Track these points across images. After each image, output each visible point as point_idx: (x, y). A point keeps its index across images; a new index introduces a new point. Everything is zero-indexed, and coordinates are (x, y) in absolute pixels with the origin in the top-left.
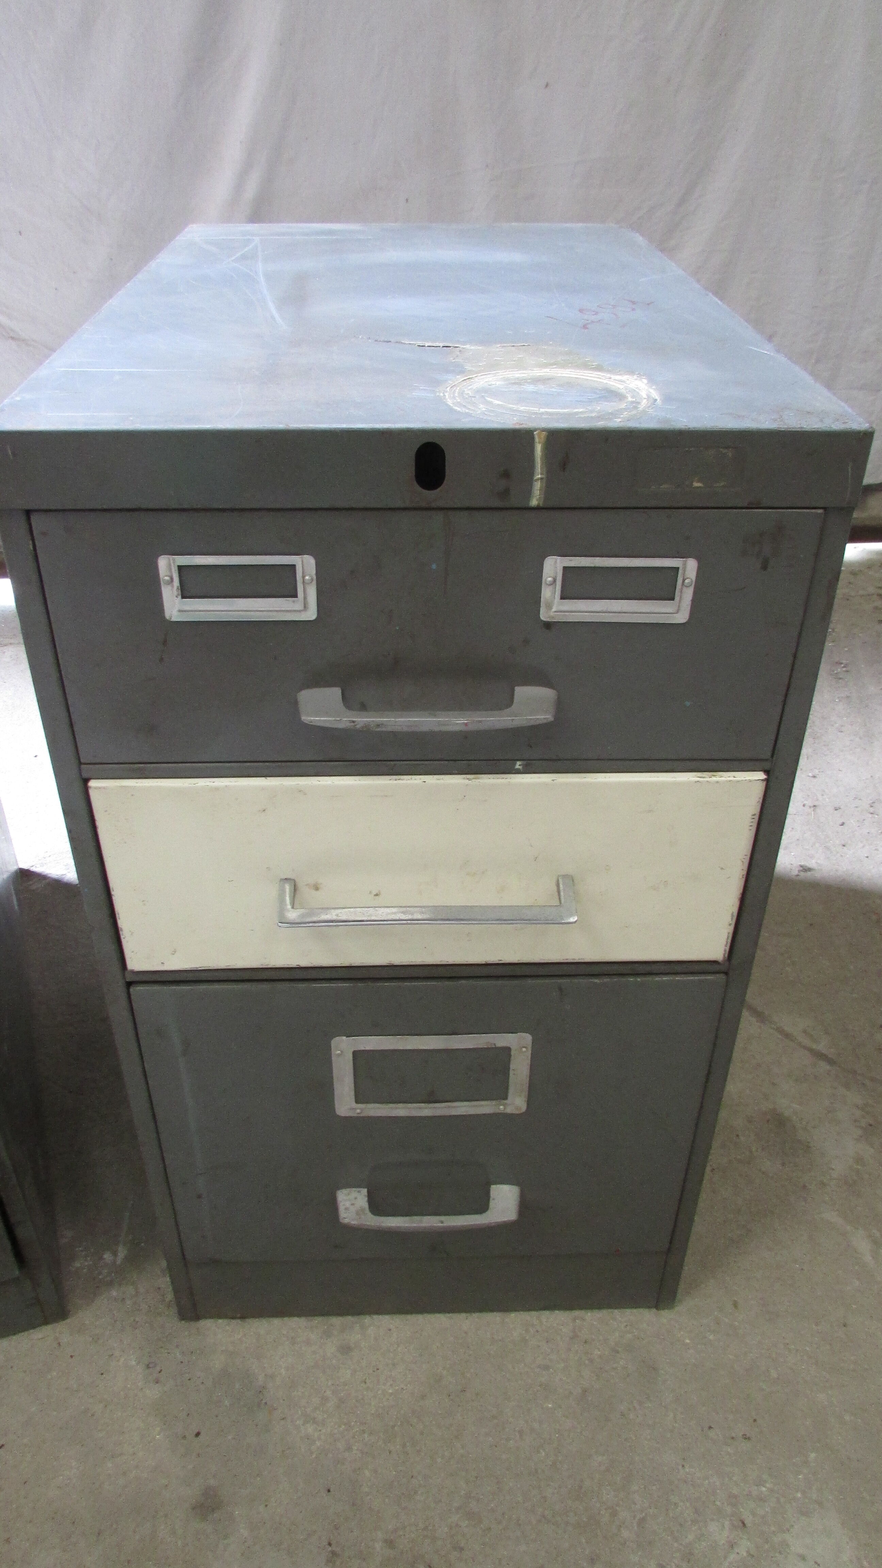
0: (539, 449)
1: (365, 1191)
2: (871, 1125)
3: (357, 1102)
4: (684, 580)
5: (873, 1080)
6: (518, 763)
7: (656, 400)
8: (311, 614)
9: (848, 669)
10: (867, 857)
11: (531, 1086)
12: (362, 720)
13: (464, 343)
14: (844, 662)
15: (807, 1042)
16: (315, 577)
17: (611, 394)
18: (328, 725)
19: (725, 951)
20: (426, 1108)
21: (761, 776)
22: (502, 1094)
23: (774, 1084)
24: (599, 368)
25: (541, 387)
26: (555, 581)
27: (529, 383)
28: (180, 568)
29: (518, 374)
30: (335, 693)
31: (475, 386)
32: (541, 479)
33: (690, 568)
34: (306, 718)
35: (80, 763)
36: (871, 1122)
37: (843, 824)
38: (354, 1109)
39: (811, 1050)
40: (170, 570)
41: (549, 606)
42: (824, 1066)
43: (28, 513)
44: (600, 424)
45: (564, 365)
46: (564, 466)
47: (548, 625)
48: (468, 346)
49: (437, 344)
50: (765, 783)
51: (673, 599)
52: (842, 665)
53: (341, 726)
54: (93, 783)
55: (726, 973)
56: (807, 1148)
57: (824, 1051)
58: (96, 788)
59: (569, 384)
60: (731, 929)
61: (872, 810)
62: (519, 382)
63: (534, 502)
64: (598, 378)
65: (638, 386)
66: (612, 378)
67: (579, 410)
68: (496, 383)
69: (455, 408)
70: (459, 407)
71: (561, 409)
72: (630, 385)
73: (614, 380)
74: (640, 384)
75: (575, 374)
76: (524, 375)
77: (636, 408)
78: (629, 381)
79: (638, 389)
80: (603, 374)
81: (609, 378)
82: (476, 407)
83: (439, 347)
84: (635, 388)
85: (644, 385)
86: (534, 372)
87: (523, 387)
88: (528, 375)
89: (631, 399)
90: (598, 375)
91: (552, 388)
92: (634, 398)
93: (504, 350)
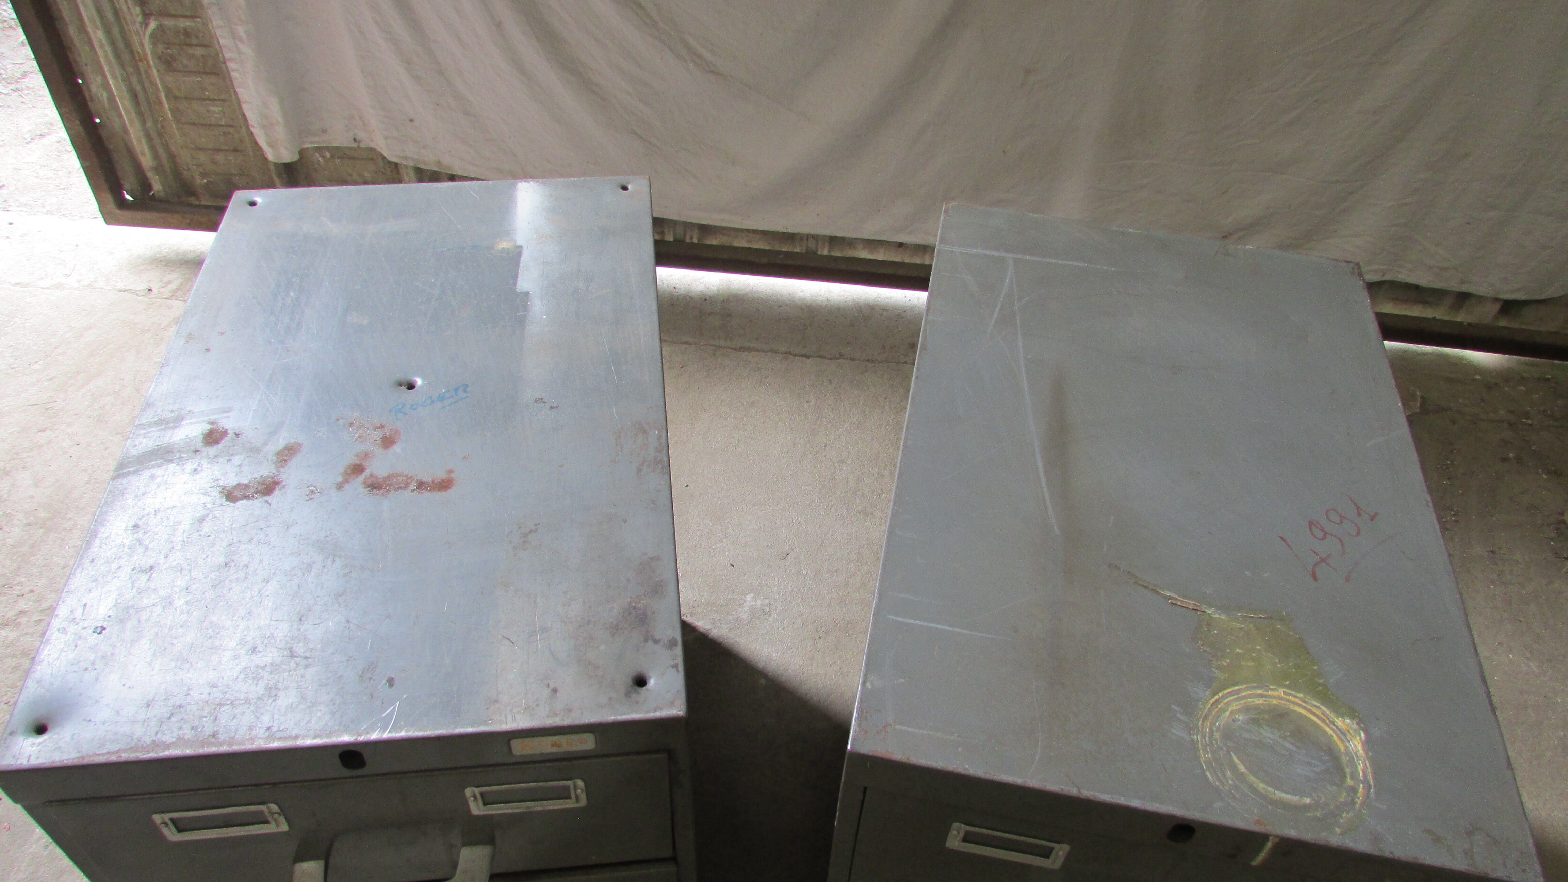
0: (1270, 844)
8: (1056, 867)
16: (1066, 854)
25: (1276, 733)
27: (1267, 723)
28: (967, 831)
31: (1221, 722)
40: (960, 830)
43: (866, 788)
59: (1301, 732)
62: (1259, 716)
63: (1254, 864)
64: (1323, 721)
65: (1355, 746)
66: (1336, 723)
67: (1307, 800)
68: (1239, 716)
69: (1208, 774)
70: (1211, 773)
71: (1293, 794)
72: (1349, 742)
73: (1337, 727)
74: (1358, 743)
75: (1305, 708)
76: (1260, 701)
77: (1353, 803)
78: (1348, 731)
79: (1356, 753)
80: (1328, 712)
81: (1333, 723)
82: (1224, 776)
83: (1189, 608)
84: (1354, 753)
85: (1360, 744)
86: (1270, 693)
87: (1262, 731)
88: (1266, 700)
89: (1349, 782)
90: (1323, 713)
91: (1285, 738)
92: (1352, 778)
93: (1244, 628)
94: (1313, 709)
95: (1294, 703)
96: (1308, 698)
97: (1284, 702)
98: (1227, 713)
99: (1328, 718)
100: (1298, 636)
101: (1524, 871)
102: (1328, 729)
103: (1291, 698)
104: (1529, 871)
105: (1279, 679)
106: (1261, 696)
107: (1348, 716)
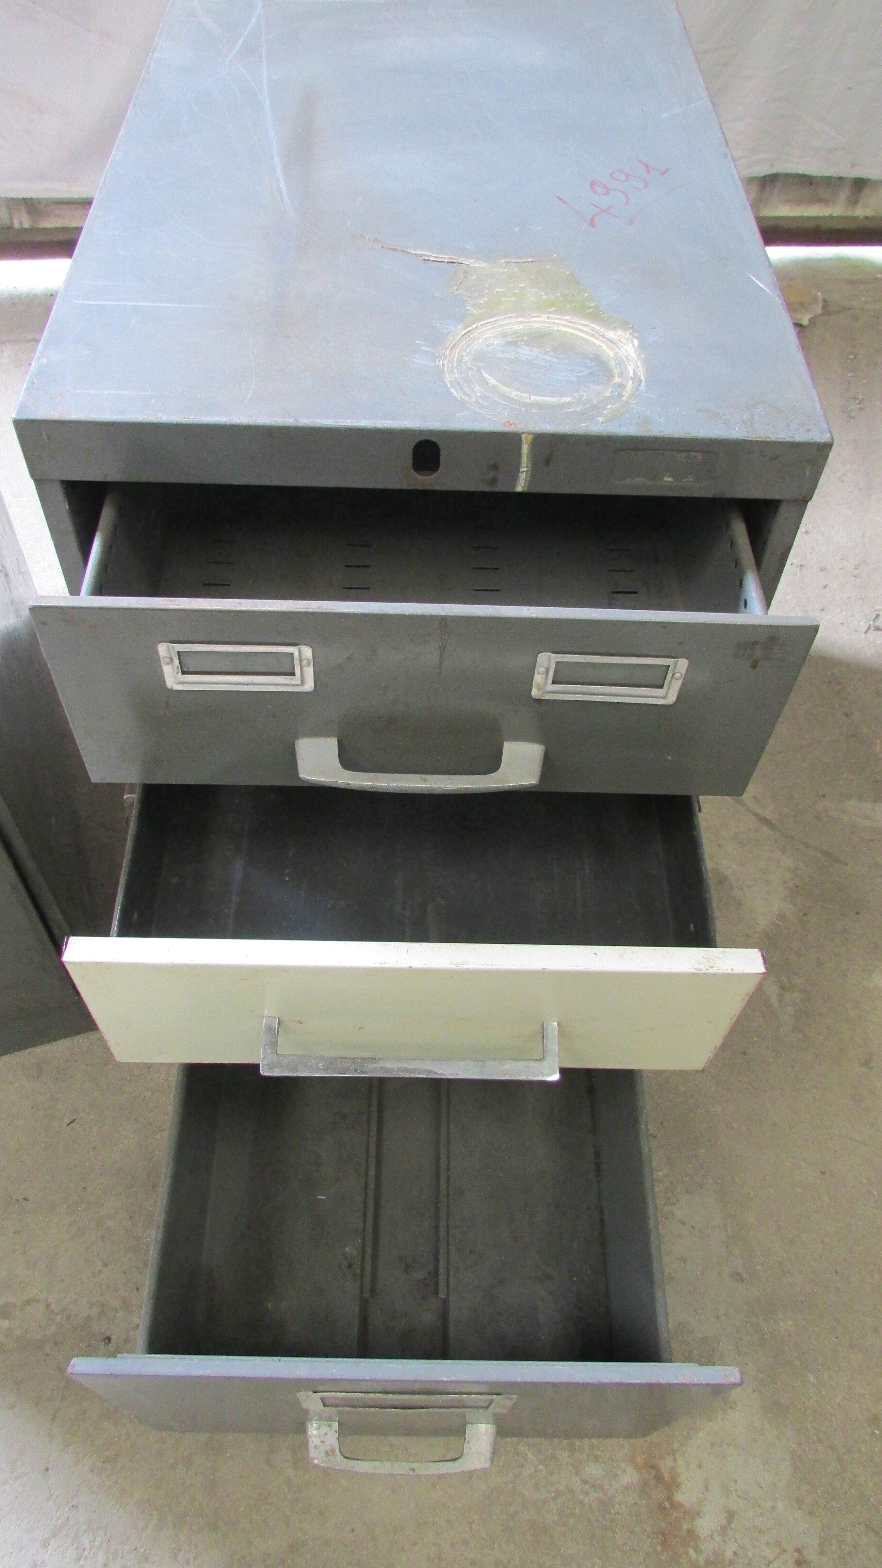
0: (525, 449)
2: (797, 886)
4: (673, 675)
5: (807, 845)
7: (641, 382)
8: (308, 687)
9: (863, 406)
10: (842, 624)
13: (469, 255)
14: (860, 397)
15: (754, 807)
16: (312, 661)
17: (601, 368)
23: (719, 846)
25: (536, 352)
26: (547, 671)
28: (180, 653)
29: (516, 325)
31: (473, 349)
32: (527, 471)
33: (680, 665)
36: (798, 884)
37: (825, 587)
39: (756, 815)
41: (540, 688)
42: (766, 830)
44: (583, 427)
45: (562, 307)
46: (547, 462)
48: (471, 262)
49: (443, 258)
52: (857, 402)
56: (739, 904)
57: (769, 817)
59: (564, 344)
61: (855, 573)
62: (514, 342)
63: (519, 489)
64: (592, 335)
65: (627, 351)
66: (606, 336)
67: (568, 399)
68: (494, 342)
69: (453, 391)
70: (456, 390)
71: (551, 397)
72: (619, 349)
73: (607, 339)
74: (631, 349)
75: (571, 327)
76: (521, 327)
77: (620, 396)
78: (620, 340)
79: (627, 357)
80: (598, 328)
81: (603, 336)
82: (472, 390)
83: (444, 262)
84: (625, 357)
85: (633, 349)
86: (532, 319)
87: (519, 350)
88: (526, 326)
89: (617, 380)
90: (593, 329)
91: (546, 353)
92: (621, 375)
93: (507, 272)
94: (581, 327)
95: (559, 324)
96: (575, 319)
97: (546, 325)
98: (481, 341)
99: (596, 333)
100: (568, 272)
101: (808, 431)
102: (595, 341)
103: (557, 321)
104: (815, 430)
105: (542, 308)
106: (522, 323)
107: (620, 329)
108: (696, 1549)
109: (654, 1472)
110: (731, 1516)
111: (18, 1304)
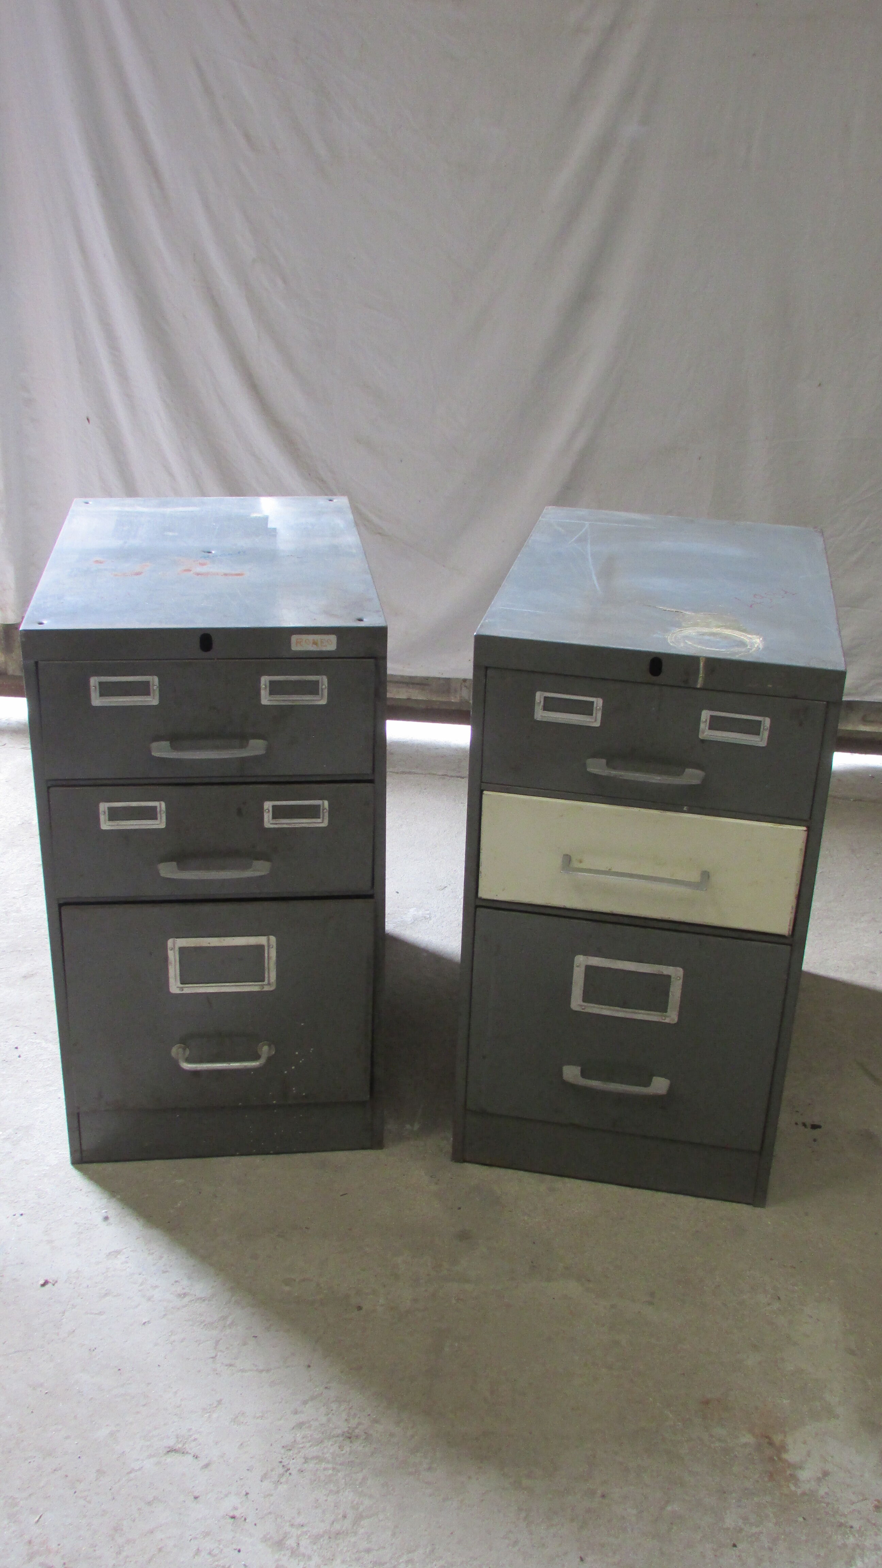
0: (702, 664)
1: (579, 1068)
3: (584, 1001)
4: (764, 727)
6: (685, 807)
7: (759, 649)
8: (597, 724)
11: (681, 1007)
12: (614, 773)
13: (686, 610)
16: (601, 708)
17: (742, 644)
18: (597, 773)
19: (789, 929)
20: (621, 1011)
21: (805, 828)
22: (663, 1008)
24: (744, 631)
25: (712, 638)
26: (706, 720)
27: (708, 635)
28: (545, 698)
29: (706, 630)
30: (604, 761)
31: (683, 634)
32: (702, 677)
33: (767, 722)
34: (588, 770)
35: (482, 782)
38: (581, 1006)
40: (541, 697)
41: (703, 732)
43: (487, 668)
44: (729, 657)
45: (727, 627)
46: (712, 672)
47: (703, 741)
48: (687, 613)
49: (672, 610)
50: (807, 832)
51: (759, 735)
53: (603, 774)
54: (485, 792)
55: (791, 945)
58: (486, 795)
59: (726, 637)
60: (792, 916)
62: (704, 634)
63: (699, 686)
66: (747, 636)
68: (694, 633)
72: (752, 640)
75: (732, 633)
77: (750, 651)
78: (754, 638)
84: (754, 642)
85: (760, 641)
86: (713, 629)
87: (705, 636)
88: (710, 631)
90: (742, 634)
91: (718, 638)
92: (751, 646)
93: (704, 616)
94: (736, 633)
95: (725, 632)
96: (734, 631)
97: (720, 631)
98: (687, 632)
100: (734, 618)
102: (741, 637)
105: (719, 627)
107: (756, 635)
108: (796, 1485)
109: (767, 1440)
110: (826, 1474)
111: (297, 1280)
